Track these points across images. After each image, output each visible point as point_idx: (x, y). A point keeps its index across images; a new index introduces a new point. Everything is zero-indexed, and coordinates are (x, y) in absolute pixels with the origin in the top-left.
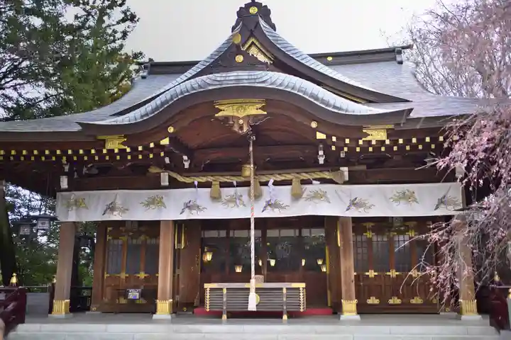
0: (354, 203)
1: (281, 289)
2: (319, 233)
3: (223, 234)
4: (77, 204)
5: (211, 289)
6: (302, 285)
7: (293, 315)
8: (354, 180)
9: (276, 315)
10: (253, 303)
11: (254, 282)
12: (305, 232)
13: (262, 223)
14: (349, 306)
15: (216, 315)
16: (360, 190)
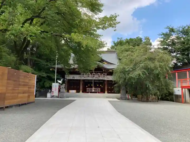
0: (107, 78)
1: (97, 89)
2: (102, 81)
3: (88, 81)
4: (68, 77)
5: (88, 89)
6: (100, 89)
7: (99, 93)
8: (108, 75)
9: (96, 93)
10: (93, 91)
11: (93, 88)
12: (100, 81)
13: (94, 80)
14: (106, 92)
15: (88, 93)
16: (108, 76)
